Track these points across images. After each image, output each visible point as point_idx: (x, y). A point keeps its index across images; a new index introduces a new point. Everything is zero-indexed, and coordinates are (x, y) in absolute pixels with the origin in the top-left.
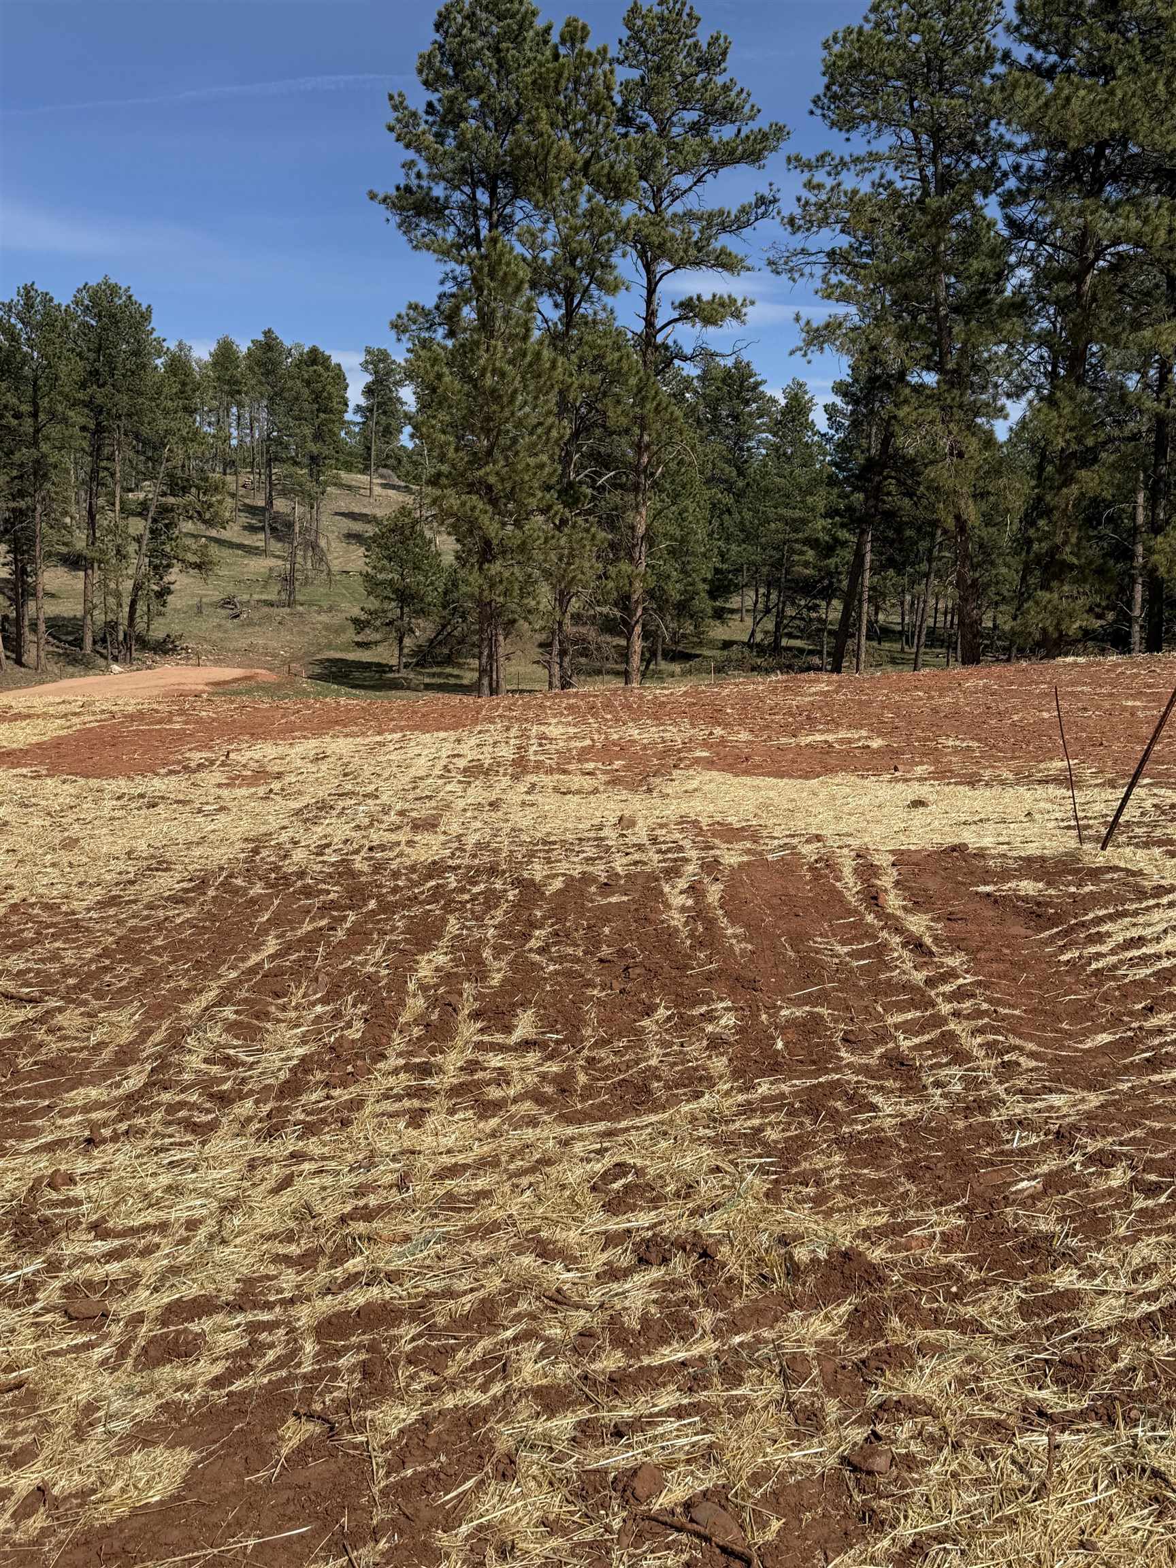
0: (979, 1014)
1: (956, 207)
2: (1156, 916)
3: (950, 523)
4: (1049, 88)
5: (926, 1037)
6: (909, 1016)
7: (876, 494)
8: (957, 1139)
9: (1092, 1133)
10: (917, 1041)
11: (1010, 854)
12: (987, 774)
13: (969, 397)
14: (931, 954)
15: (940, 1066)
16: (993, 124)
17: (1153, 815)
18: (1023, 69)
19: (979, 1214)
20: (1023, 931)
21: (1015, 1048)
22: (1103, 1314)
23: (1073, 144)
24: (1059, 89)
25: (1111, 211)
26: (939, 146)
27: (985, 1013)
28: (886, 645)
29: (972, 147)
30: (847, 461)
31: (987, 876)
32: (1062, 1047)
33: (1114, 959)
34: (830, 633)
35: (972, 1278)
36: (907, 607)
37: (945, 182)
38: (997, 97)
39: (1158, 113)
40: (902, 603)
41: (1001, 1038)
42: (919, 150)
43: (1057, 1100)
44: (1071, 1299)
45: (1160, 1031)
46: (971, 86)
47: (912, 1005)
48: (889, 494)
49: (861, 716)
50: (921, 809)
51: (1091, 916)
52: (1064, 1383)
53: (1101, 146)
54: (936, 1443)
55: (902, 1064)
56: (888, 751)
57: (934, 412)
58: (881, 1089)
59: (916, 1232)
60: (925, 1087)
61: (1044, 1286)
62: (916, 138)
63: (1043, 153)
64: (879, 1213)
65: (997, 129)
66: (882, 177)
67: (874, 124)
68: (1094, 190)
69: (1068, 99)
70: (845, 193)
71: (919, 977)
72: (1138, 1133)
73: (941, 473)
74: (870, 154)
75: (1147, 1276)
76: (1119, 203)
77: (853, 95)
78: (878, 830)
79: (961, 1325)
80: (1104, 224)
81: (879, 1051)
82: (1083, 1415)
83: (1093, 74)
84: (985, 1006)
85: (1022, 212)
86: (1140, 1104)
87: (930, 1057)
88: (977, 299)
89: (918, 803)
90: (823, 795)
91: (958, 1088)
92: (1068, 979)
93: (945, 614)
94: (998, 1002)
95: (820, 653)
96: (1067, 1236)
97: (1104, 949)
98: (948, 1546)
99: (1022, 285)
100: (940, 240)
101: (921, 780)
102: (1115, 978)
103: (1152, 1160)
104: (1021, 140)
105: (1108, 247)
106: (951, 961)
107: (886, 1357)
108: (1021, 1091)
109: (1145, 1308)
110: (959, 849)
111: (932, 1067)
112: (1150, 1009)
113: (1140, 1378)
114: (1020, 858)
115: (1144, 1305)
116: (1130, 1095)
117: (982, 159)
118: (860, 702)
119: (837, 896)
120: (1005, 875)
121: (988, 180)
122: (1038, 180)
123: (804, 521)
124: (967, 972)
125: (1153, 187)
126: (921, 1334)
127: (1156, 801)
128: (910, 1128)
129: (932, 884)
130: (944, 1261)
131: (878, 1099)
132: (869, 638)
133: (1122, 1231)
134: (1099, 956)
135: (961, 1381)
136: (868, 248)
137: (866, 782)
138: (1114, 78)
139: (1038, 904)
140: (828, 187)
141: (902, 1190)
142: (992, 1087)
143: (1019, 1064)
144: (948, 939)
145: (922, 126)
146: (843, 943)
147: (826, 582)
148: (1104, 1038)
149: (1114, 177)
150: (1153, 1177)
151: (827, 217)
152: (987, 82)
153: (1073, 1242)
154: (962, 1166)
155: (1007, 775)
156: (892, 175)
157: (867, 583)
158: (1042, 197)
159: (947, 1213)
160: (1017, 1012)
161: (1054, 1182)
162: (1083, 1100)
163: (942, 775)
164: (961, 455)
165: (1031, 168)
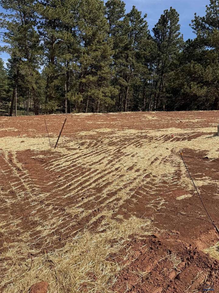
0: (29, 181)
1: (29, 28)
2: (62, 160)
3: (31, 88)
4: (45, 8)
5: (18, 187)
6: (15, 183)
7: (17, 81)
8: (22, 205)
9: (47, 200)
10: (16, 188)
11: (38, 150)
12: (37, 136)
13: (33, 64)
14: (21, 170)
15: (20, 192)
16: (35, 13)
17: (64, 142)
18: (40, 3)
19: (24, 219)
20: (39, 165)
21: (35, 187)
22: (45, 234)
23: (50, 19)
24: (47, 8)
25: (57, 32)
26: (25, 15)
27: (30, 181)
28: (21, 111)
29: (31, 16)
30: (11, 74)
31: (34, 155)
32: (43, 186)
33: (54, 168)
34: (10, 108)
35: (22, 231)
36: (25, 104)
37: (26, 22)
38: (35, 8)
39: (64, 16)
40: (24, 103)
41: (33, 185)
42: (21, 15)
43: (41, 195)
44: (40, 232)
45: (61, 180)
46: (30, 5)
47: (16, 181)
48: (19, 81)
49: (14, 125)
50: (23, 143)
51: (51, 161)
52: (37, 248)
53: (55, 20)
54: (11, 265)
55: (13, 193)
56: (19, 132)
57: (26, 67)
58: (8, 198)
59: (12, 225)
60: (17, 196)
61: (35, 230)
62: (20, 13)
63: (45, 20)
64: (4, 222)
65: (36, 14)
66: (14, 19)
67: (12, 9)
68: (54, 28)
69: (48, 10)
70: (7, 22)
71: (18, 175)
72: (55, 199)
73: (29, 78)
74: (11, 15)
75: (54, 225)
76: (58, 31)
77: (7, 2)
78: (14, 147)
79: (18, 241)
80: (56, 35)
81: (8, 191)
82: (39, 253)
83: (53, 6)
84: (30, 179)
85: (41, 30)
86: (56, 194)
87: (19, 190)
88: (34, 46)
89: (23, 142)
90: (4, 140)
91: (23, 195)
92: (46, 173)
93: (33, 105)
94: (33, 178)
95: (8, 112)
96: (40, 220)
97: (53, 167)
98: (11, 284)
99: (42, 44)
100: (26, 34)
101: (24, 137)
102: (54, 172)
103: (57, 204)
104: (40, 17)
105: (57, 39)
106: (25, 172)
107: (3, 250)
108: (35, 195)
109: (53, 231)
110: (29, 150)
111: (18, 192)
112: (60, 177)
113: (50, 244)
114: (40, 151)
115: (52, 230)
116: (54, 193)
117: (33, 19)
118: (13, 122)
119: (4, 161)
120: (37, 154)
121: (35, 23)
122: (44, 25)
123: (3, 86)
124: (27, 173)
125: (64, 29)
126: (10, 244)
127: (65, 139)
128: (13, 205)
129: (23, 157)
130: (16, 229)
131: (7, 200)
132: (17, 109)
133: (50, 217)
134: (52, 168)
135: (17, 252)
136: (13, 33)
137: (13, 138)
138: (56, 8)
139: (42, 159)
140: (3, 20)
141: (10, 217)
142: (30, 194)
143: (35, 190)
144: (25, 167)
145: (21, 11)
146: (4, 170)
147: (8, 98)
148: (51, 183)
149: (58, 26)
150: (56, 207)
151: (3, 26)
152: (34, 4)
153: (41, 221)
154: (22, 210)
155: (41, 136)
156: (16, 19)
157: (16, 99)
158: (44, 28)
159: (18, 220)
160: (36, 180)
161: (39, 211)
162: (46, 195)
163: (29, 136)
164: (32, 75)
165: (42, 22)
